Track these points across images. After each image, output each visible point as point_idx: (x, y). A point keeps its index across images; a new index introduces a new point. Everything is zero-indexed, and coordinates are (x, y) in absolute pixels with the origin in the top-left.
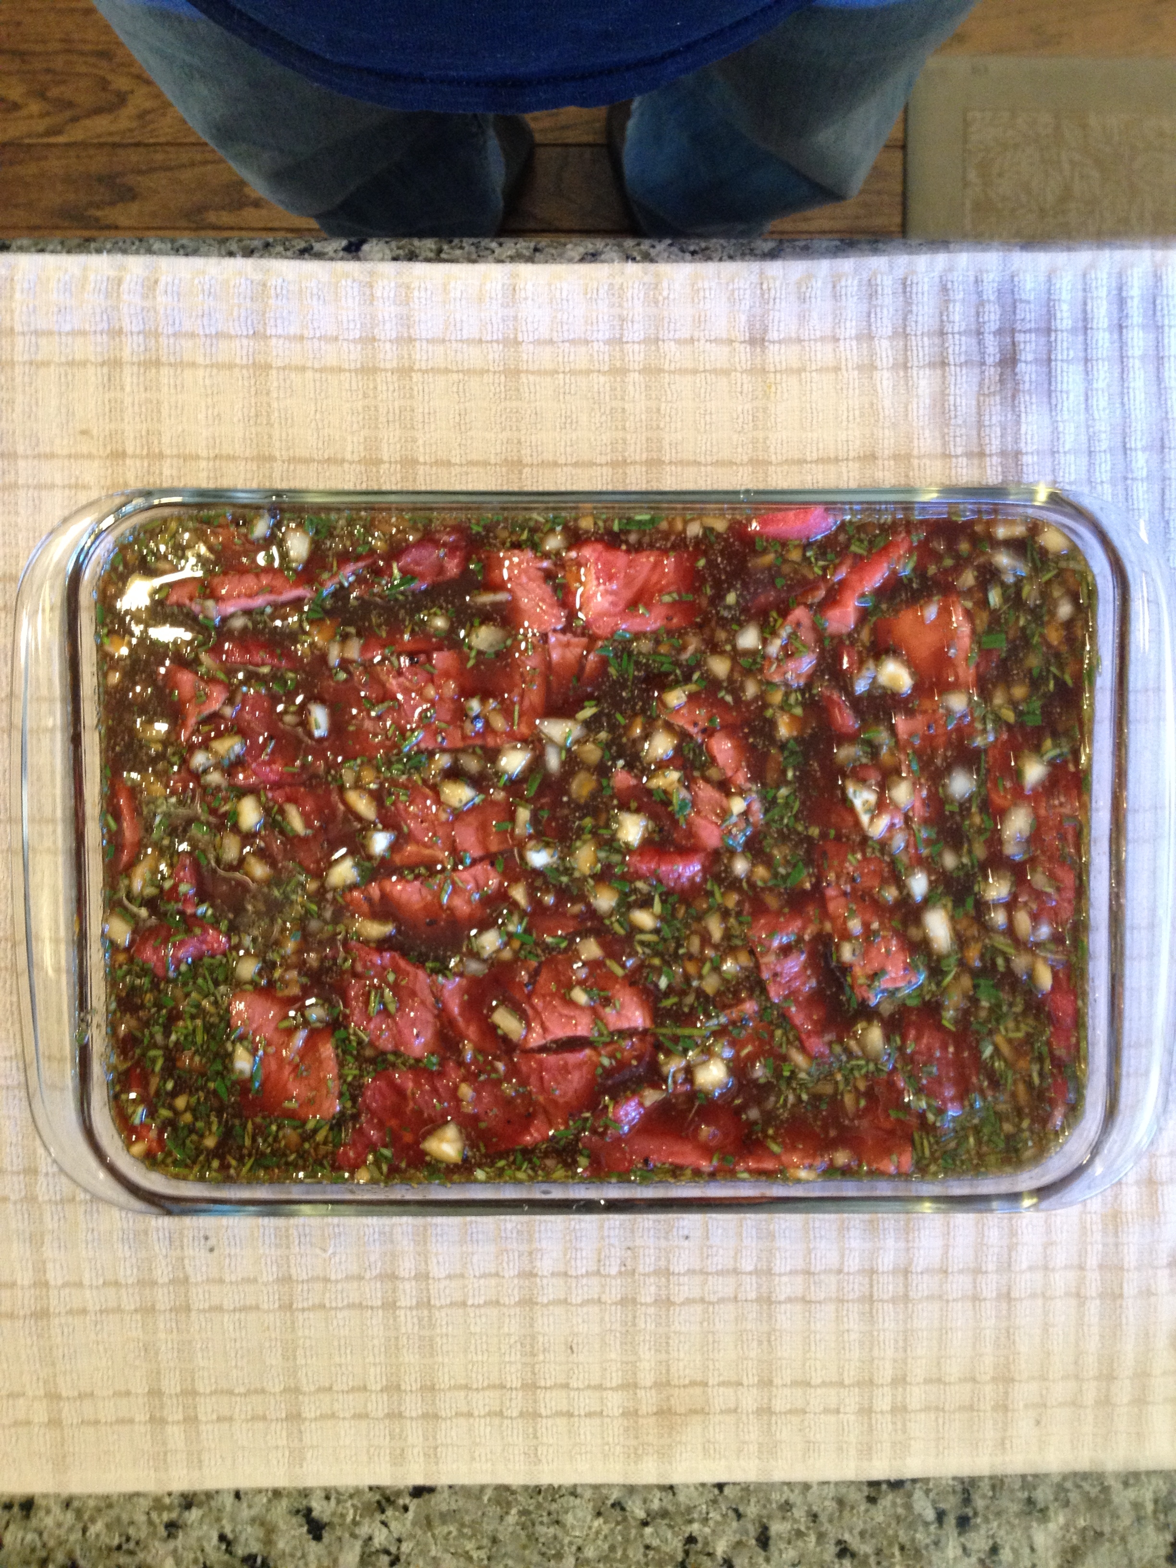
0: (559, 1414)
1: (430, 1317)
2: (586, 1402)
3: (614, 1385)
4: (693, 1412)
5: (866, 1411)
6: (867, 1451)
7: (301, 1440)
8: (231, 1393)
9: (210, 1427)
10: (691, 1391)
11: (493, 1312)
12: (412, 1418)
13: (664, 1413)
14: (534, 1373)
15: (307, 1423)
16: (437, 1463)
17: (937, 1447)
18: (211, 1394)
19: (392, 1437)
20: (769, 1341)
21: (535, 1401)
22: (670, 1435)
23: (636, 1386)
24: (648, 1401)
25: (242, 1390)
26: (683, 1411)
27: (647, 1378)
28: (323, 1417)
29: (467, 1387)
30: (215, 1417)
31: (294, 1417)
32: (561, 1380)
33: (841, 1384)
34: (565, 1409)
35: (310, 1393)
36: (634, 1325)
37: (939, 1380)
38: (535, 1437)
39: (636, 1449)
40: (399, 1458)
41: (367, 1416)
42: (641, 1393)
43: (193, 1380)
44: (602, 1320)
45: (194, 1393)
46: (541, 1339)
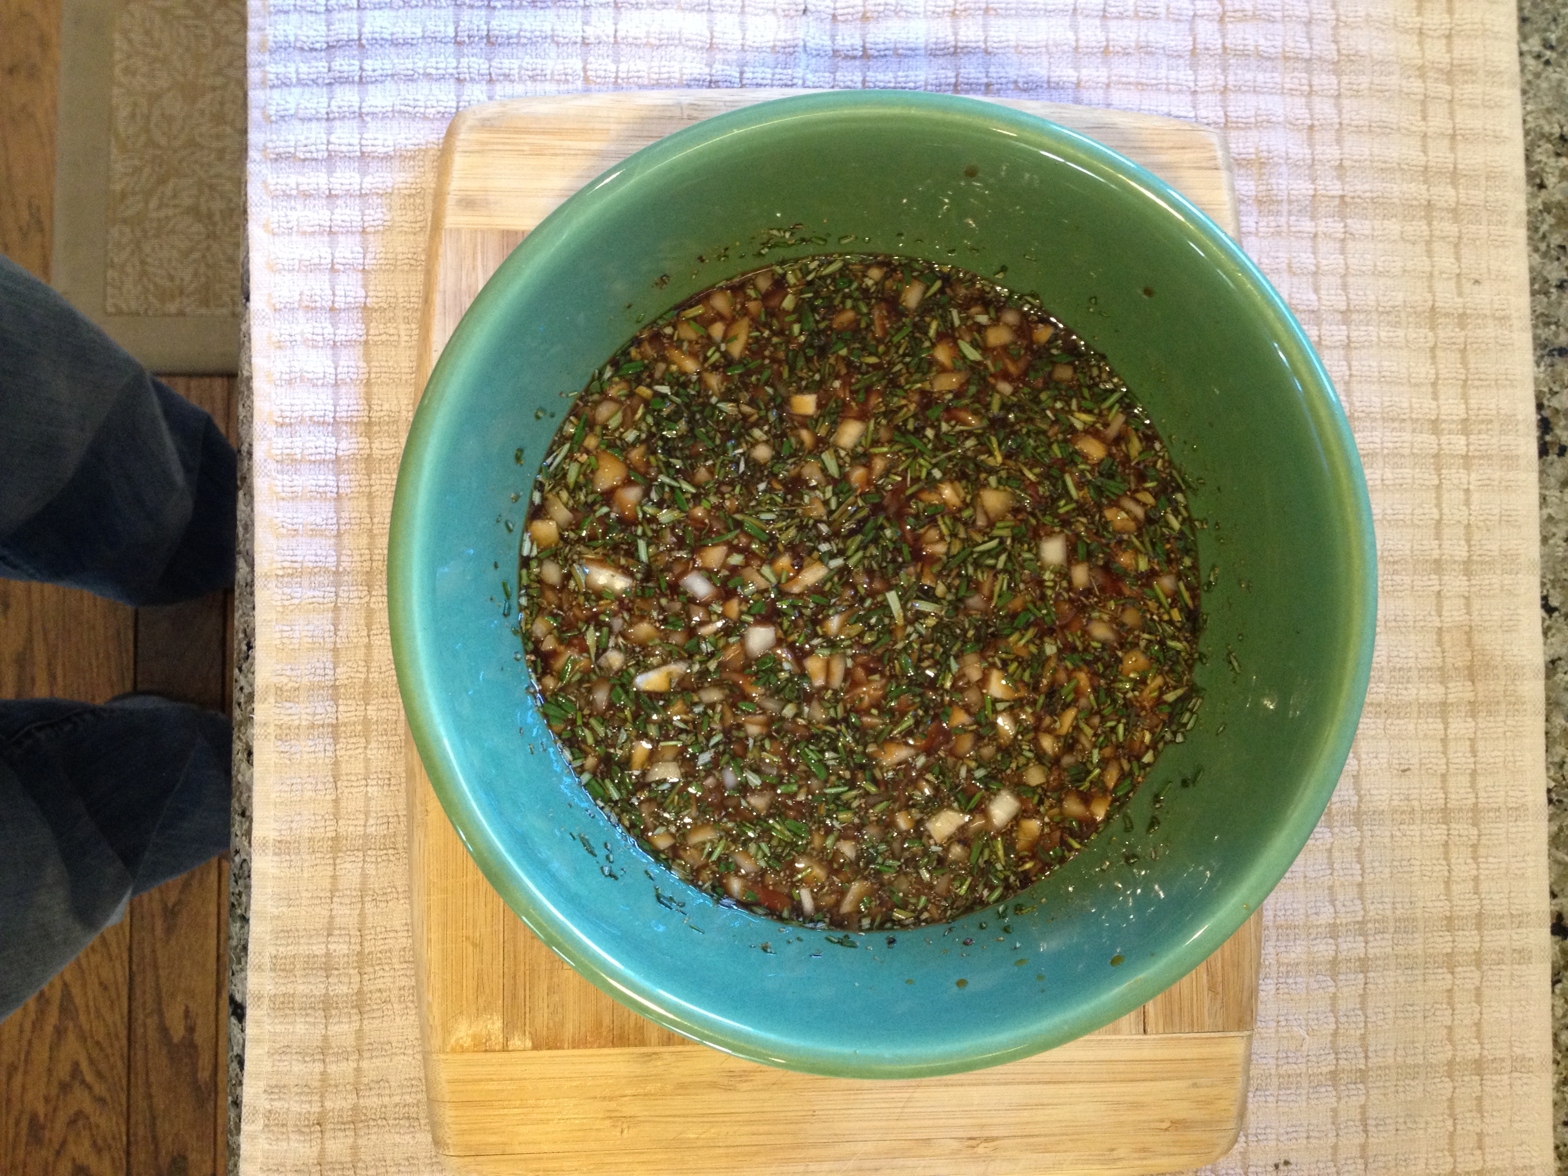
0: (1473, 784)
1: (1375, 921)
2: (1460, 754)
3: (1442, 726)
4: (1469, 643)
5: (1467, 460)
6: (1510, 460)
7: (1503, 1060)
8: (1452, 1135)
9: (1488, 1158)
10: (1447, 645)
11: (1368, 855)
12: (1481, 941)
13: (1472, 673)
14: (1431, 811)
15: (1485, 1053)
16: (1529, 914)
17: (1504, 387)
18: (1453, 1156)
19: (1501, 962)
20: (1394, 563)
21: (1460, 810)
22: (1495, 667)
23: (1444, 704)
24: (1460, 691)
25: (1449, 1123)
26: (1469, 654)
27: (1434, 692)
28: (1479, 1036)
29: (1447, 883)
30: (1479, 1152)
31: (1479, 1067)
32: (1437, 782)
33: (1439, 487)
34: (1468, 778)
35: (1455, 1050)
36: (1379, 705)
37: (1434, 384)
38: (1498, 809)
39: (1509, 703)
40: (1523, 955)
41: (1478, 989)
42: (1452, 698)
44: (1373, 737)
46: (1395, 803)
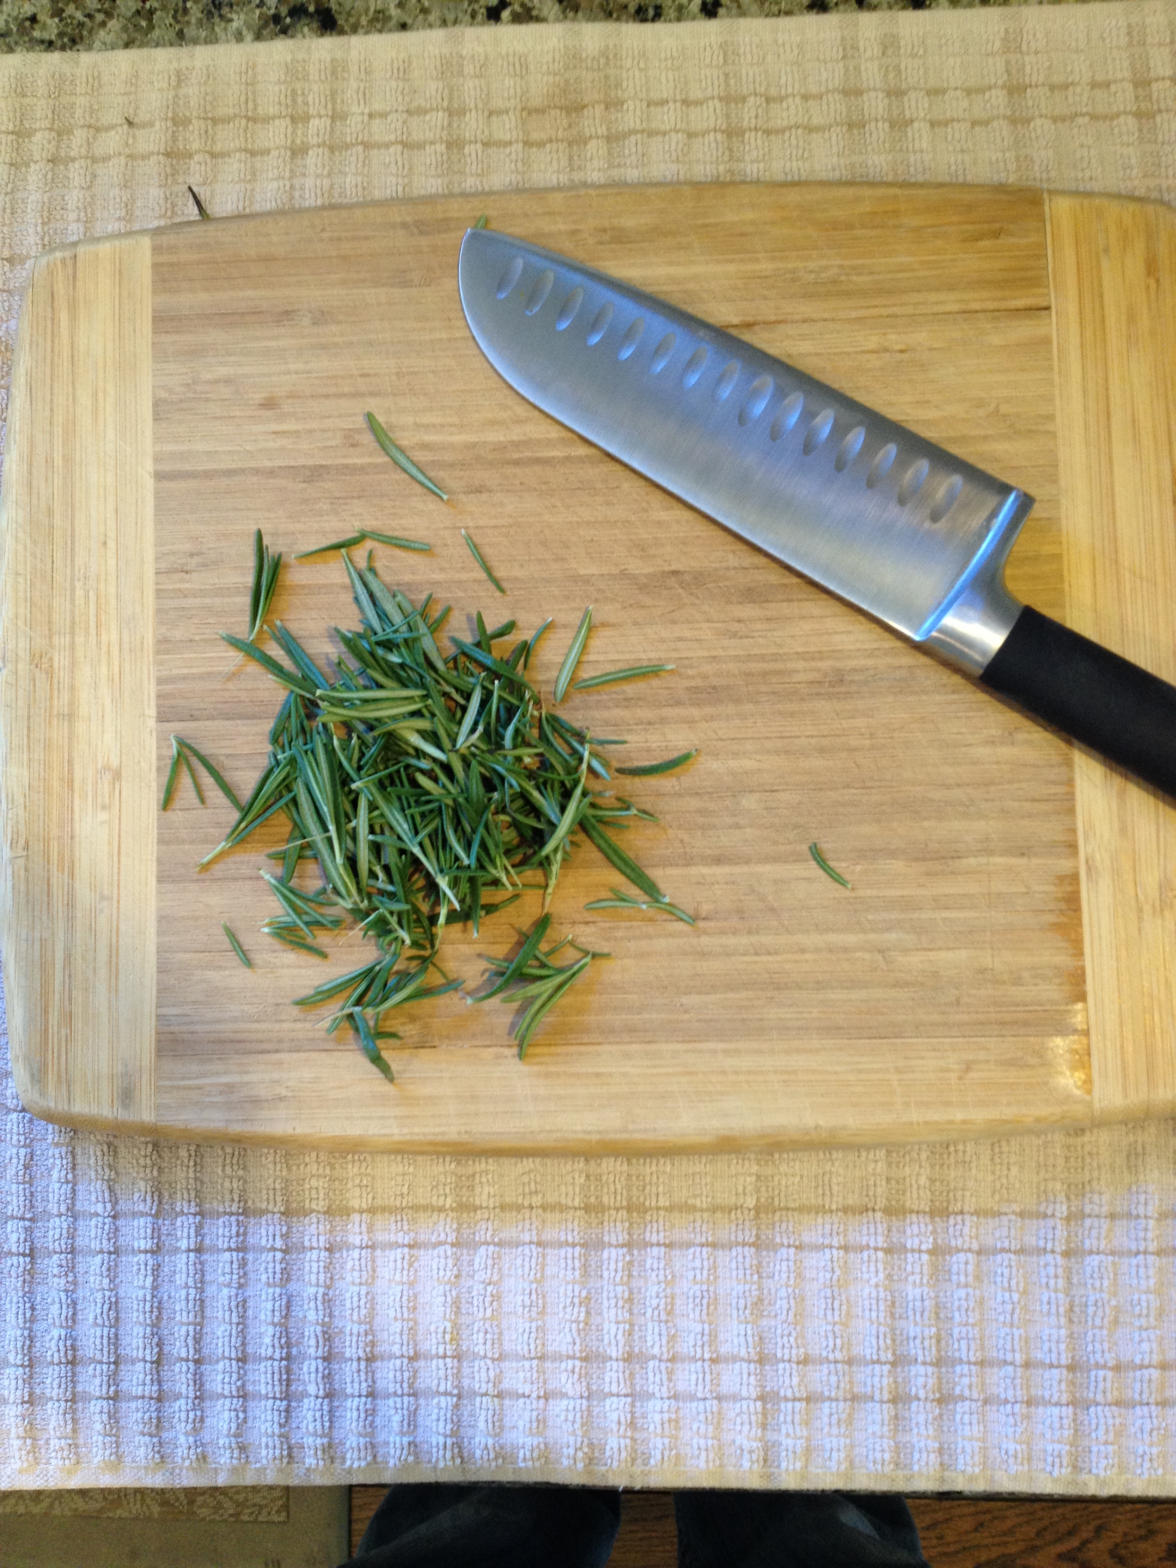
0: (698, 103)
2: (667, 117)
3: (633, 138)
4: (541, 111)
5: (337, 117)
6: (336, 69)
7: (1008, 62)
8: (1094, 117)
9: (1119, 76)
10: (543, 136)
12: (875, 89)
13: (576, 109)
14: (730, 150)
15: (1000, 82)
16: (843, 39)
17: (255, 76)
18: (1117, 115)
19: (897, 69)
21: (728, 116)
22: (567, 81)
23: (608, 139)
24: (593, 122)
25: (1080, 120)
26: (553, 112)
27: (596, 152)
28: (981, 91)
29: (810, 129)
30: (1113, 88)
31: (1016, 89)
32: (697, 143)
33: (367, 146)
34: (692, 109)
35: (997, 118)
37: (253, 153)
38: (727, 75)
39: (607, 64)
40: (888, 44)
42: (602, 131)
43: (1140, 130)
45: (1138, 115)
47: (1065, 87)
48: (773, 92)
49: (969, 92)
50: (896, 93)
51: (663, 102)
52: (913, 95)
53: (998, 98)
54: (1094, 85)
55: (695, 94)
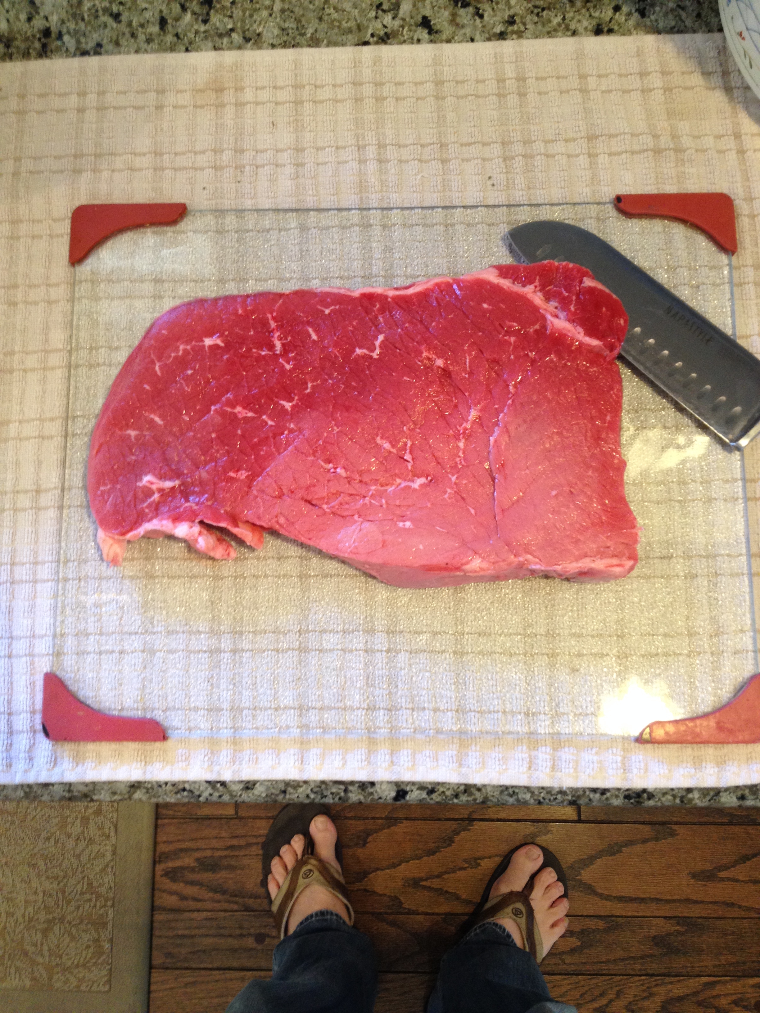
0: (282, 88)
1: (358, 140)
2: (264, 95)
3: (248, 106)
4: (202, 91)
5: (101, 93)
6: (101, 70)
7: (435, 70)
8: (477, 96)
9: (490, 77)
10: (204, 103)
11: (320, 144)
12: (369, 83)
13: (220, 90)
14: (296, 110)
15: (431, 79)
16: (354, 58)
18: (489, 95)
19: (381, 73)
20: (156, 130)
21: (296, 95)
22: (216, 77)
23: (236, 105)
24: (229, 97)
25: (470, 98)
26: (208, 91)
27: (230, 111)
28: (421, 83)
29: (336, 101)
30: (487, 82)
31: (439, 83)
32: (279, 108)
33: (115, 108)
34: (278, 91)
35: (429, 96)
36: (236, 139)
37: (57, 112)
38: (296, 75)
39: (237, 69)
40: (377, 61)
41: (396, 84)
42: (233, 101)
43: (500, 103)
44: (255, 141)
45: (499, 95)
46: (291, 130)
47: (463, 82)
48: (318, 83)
49: (416, 84)
50: (379, 84)
51: (264, 88)
52: (388, 85)
53: (430, 87)
54: (477, 81)
55: (280, 83)
